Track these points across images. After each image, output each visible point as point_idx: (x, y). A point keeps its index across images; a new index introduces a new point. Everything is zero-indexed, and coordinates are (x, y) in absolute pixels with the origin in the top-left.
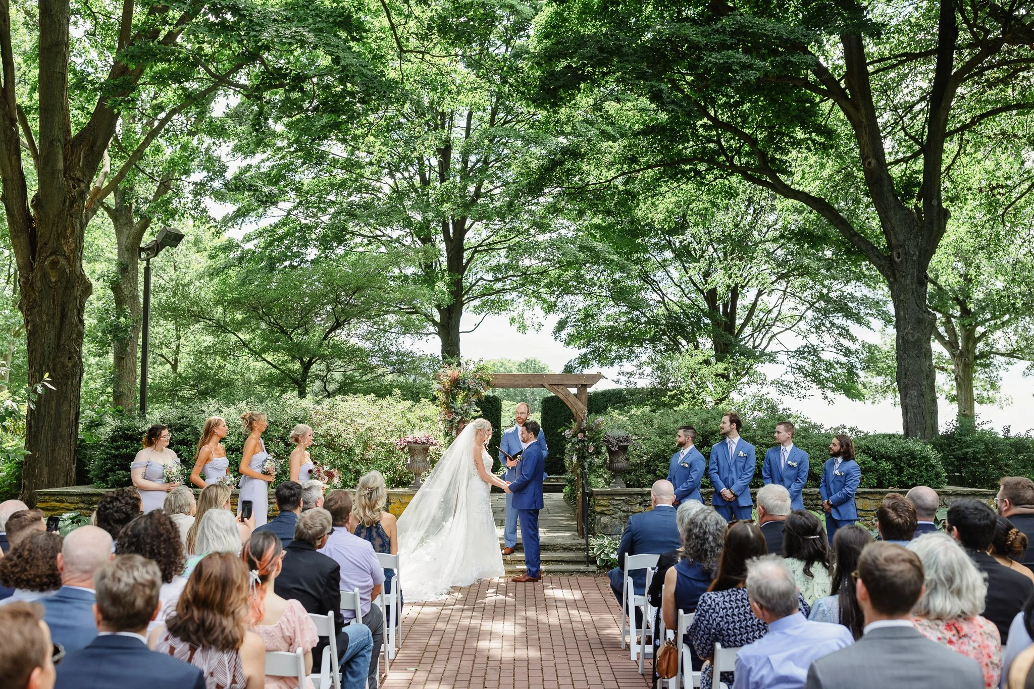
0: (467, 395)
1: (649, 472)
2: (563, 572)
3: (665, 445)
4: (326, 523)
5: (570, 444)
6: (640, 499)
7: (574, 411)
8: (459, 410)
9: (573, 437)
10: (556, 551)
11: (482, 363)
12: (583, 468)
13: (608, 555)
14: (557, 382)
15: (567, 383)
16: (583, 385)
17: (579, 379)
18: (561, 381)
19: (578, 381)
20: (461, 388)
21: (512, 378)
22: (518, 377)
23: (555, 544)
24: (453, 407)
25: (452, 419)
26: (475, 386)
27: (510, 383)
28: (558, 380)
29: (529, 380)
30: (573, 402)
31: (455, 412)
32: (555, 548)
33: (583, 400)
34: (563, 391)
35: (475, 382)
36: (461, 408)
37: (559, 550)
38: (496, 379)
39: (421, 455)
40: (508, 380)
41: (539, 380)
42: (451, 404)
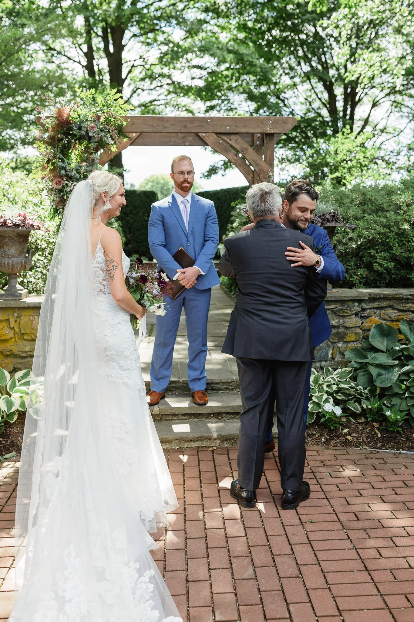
0: (87, 148)
1: (358, 267)
3: (384, 226)
6: (356, 308)
8: (73, 173)
13: (318, 405)
14: (228, 129)
15: (243, 130)
16: (267, 134)
17: (262, 125)
18: (234, 128)
19: (261, 127)
20: (75, 135)
21: (159, 123)
22: (168, 121)
23: (230, 381)
24: (63, 167)
25: (63, 187)
26: (98, 135)
27: (155, 130)
28: (229, 126)
29: (185, 127)
30: (254, 161)
31: (67, 176)
32: (229, 386)
33: (268, 158)
34: (238, 144)
35: (98, 127)
36: (77, 170)
37: (236, 389)
38: (133, 124)
39: (15, 245)
40: (153, 126)
41: (201, 126)
42: (60, 163)
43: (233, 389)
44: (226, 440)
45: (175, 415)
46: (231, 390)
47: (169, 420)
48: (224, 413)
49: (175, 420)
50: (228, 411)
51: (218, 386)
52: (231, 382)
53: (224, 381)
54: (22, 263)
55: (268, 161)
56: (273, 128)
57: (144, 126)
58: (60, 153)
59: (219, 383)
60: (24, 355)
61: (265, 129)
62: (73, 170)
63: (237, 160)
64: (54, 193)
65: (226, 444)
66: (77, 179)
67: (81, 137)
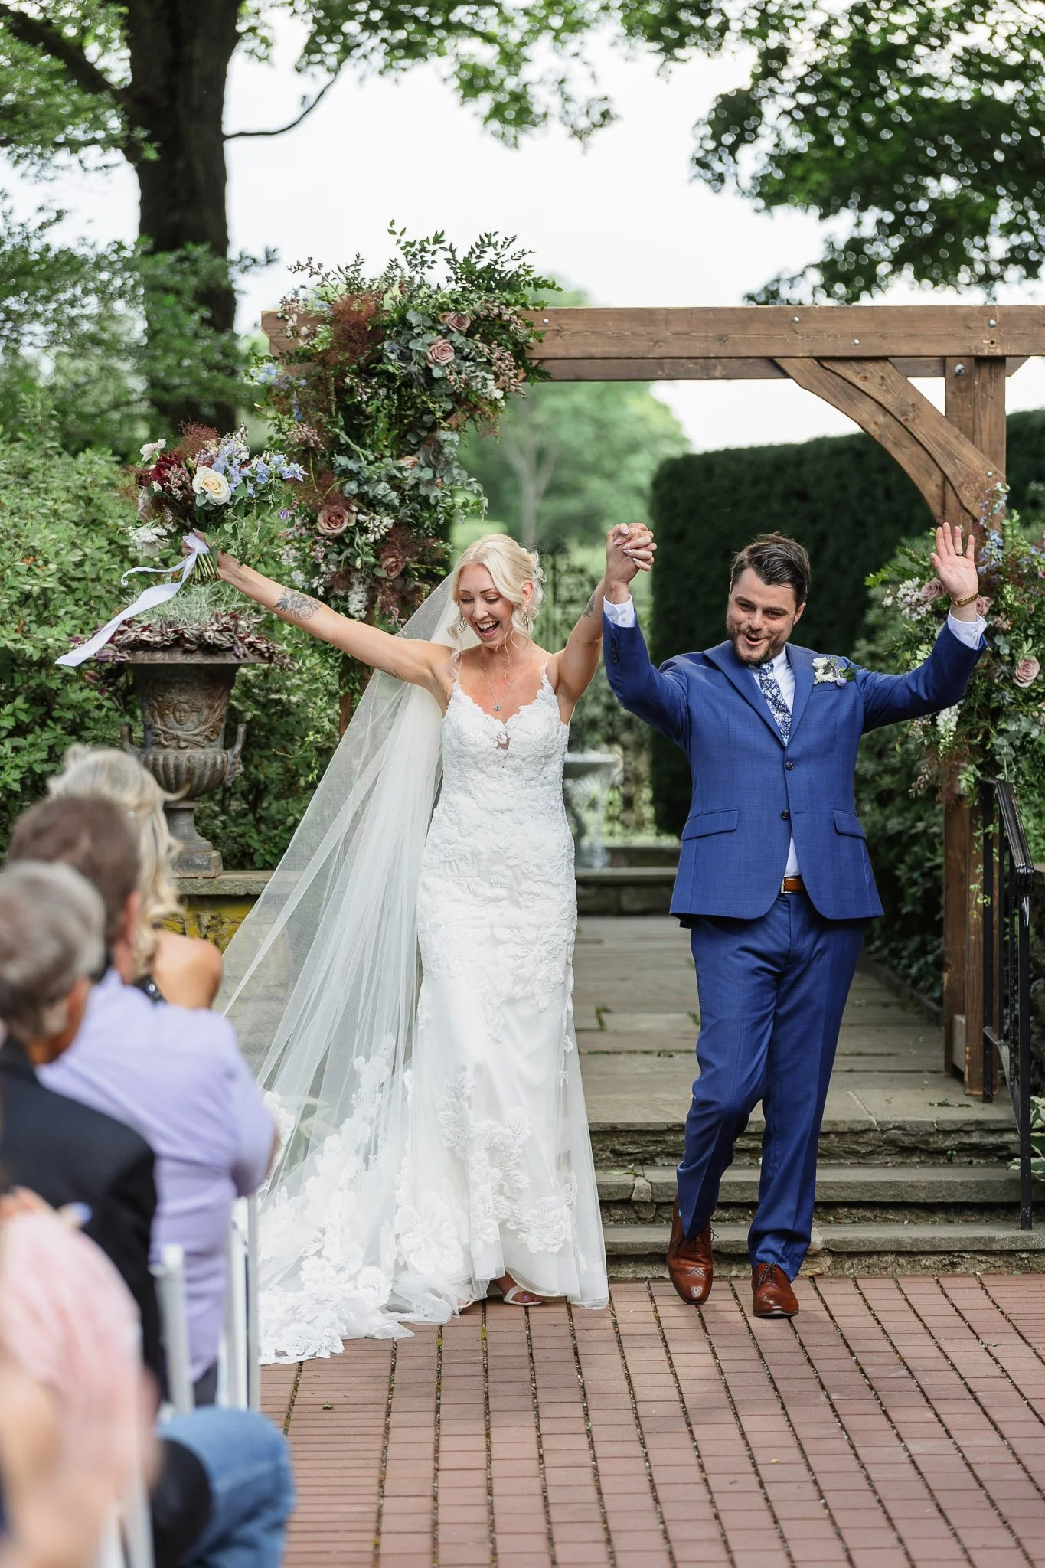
0: (418, 413)
2: (910, 1253)
4: (73, 928)
7: (930, 488)
8: (382, 489)
10: (863, 1158)
11: (490, 254)
12: (991, 765)
14: (856, 346)
15: (906, 349)
16: (981, 361)
17: (964, 332)
18: (875, 340)
19: (962, 338)
20: (391, 377)
21: (639, 329)
22: (667, 322)
23: (860, 1127)
24: (351, 471)
25: (348, 530)
26: (459, 373)
27: (626, 352)
28: (860, 336)
29: (722, 339)
30: (939, 445)
31: (361, 497)
32: (859, 1143)
33: (985, 437)
34: (887, 391)
35: (458, 350)
36: (391, 479)
37: (879, 1153)
38: (558, 332)
39: (199, 711)
40: (619, 337)
41: (771, 337)
42: (342, 460)
43: (870, 1154)
44: (851, 1255)
46: (863, 1156)
50: (855, 1196)
52: (866, 1131)
53: (841, 1128)
54: (215, 763)
55: (985, 445)
56: (1002, 341)
57: (593, 339)
58: (342, 429)
61: (976, 342)
62: (379, 481)
63: (887, 427)
64: (320, 550)
65: (850, 1268)
66: (390, 508)
67: (408, 381)
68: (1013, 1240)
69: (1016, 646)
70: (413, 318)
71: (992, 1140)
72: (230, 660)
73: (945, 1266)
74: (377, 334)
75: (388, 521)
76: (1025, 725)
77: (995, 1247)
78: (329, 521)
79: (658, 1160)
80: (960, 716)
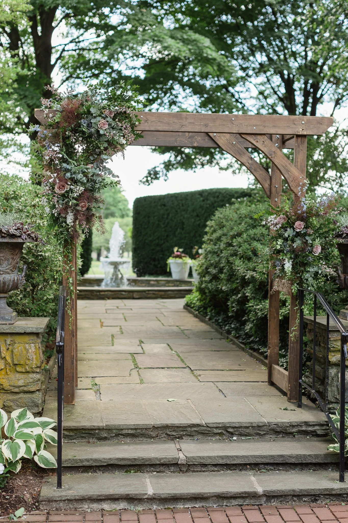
2: (298, 495)
5: (280, 242)
8: (80, 176)
9: (284, 228)
14: (255, 130)
15: (272, 131)
16: (298, 137)
17: (294, 126)
18: (261, 128)
19: (292, 128)
20: (84, 133)
21: (176, 121)
22: (186, 118)
23: (261, 425)
24: (68, 169)
25: (67, 192)
26: (110, 133)
27: (171, 129)
28: (255, 126)
29: (206, 126)
30: (283, 166)
31: (72, 179)
32: (260, 430)
33: (299, 164)
34: (265, 146)
35: (109, 125)
36: (83, 172)
37: (267, 434)
38: (146, 121)
39: (8, 260)
40: (169, 124)
41: (224, 125)
42: (65, 165)
43: (264, 434)
44: (274, 497)
45: (205, 465)
46: (262, 435)
47: (197, 471)
48: (262, 464)
49: (204, 471)
50: (267, 461)
51: (248, 431)
52: (263, 426)
53: (254, 425)
54: (14, 280)
55: (299, 167)
56: (307, 129)
57: (159, 124)
58: (64, 153)
59: (247, 427)
60: (16, 390)
61: (297, 129)
62: (79, 173)
63: (252, 164)
64: (56, 199)
65: (273, 502)
66: (83, 184)
67: (90, 136)
68: (341, 489)
69: (314, 240)
70: (92, 110)
71: (310, 429)
72: (20, 240)
73: (312, 500)
74: (79, 116)
75: (82, 188)
76: (316, 269)
77: (334, 492)
78: (59, 188)
79: (184, 437)
80: (293, 265)
